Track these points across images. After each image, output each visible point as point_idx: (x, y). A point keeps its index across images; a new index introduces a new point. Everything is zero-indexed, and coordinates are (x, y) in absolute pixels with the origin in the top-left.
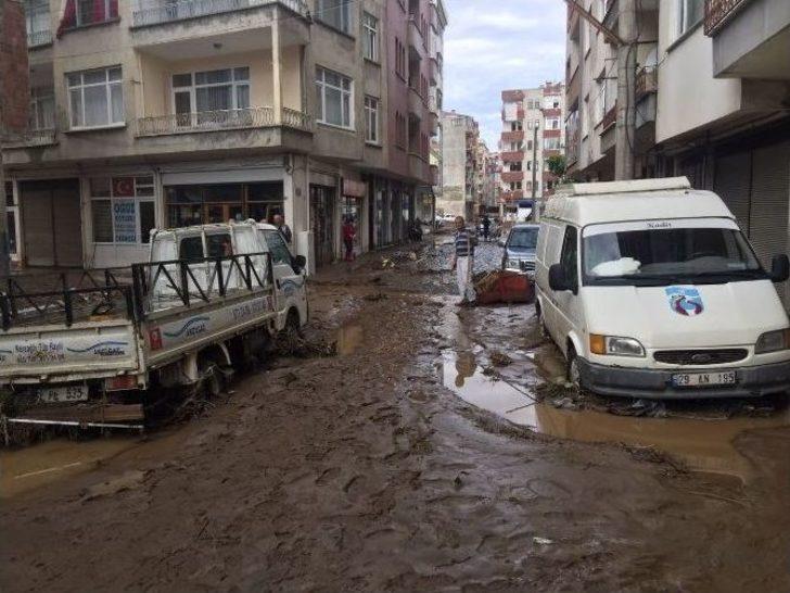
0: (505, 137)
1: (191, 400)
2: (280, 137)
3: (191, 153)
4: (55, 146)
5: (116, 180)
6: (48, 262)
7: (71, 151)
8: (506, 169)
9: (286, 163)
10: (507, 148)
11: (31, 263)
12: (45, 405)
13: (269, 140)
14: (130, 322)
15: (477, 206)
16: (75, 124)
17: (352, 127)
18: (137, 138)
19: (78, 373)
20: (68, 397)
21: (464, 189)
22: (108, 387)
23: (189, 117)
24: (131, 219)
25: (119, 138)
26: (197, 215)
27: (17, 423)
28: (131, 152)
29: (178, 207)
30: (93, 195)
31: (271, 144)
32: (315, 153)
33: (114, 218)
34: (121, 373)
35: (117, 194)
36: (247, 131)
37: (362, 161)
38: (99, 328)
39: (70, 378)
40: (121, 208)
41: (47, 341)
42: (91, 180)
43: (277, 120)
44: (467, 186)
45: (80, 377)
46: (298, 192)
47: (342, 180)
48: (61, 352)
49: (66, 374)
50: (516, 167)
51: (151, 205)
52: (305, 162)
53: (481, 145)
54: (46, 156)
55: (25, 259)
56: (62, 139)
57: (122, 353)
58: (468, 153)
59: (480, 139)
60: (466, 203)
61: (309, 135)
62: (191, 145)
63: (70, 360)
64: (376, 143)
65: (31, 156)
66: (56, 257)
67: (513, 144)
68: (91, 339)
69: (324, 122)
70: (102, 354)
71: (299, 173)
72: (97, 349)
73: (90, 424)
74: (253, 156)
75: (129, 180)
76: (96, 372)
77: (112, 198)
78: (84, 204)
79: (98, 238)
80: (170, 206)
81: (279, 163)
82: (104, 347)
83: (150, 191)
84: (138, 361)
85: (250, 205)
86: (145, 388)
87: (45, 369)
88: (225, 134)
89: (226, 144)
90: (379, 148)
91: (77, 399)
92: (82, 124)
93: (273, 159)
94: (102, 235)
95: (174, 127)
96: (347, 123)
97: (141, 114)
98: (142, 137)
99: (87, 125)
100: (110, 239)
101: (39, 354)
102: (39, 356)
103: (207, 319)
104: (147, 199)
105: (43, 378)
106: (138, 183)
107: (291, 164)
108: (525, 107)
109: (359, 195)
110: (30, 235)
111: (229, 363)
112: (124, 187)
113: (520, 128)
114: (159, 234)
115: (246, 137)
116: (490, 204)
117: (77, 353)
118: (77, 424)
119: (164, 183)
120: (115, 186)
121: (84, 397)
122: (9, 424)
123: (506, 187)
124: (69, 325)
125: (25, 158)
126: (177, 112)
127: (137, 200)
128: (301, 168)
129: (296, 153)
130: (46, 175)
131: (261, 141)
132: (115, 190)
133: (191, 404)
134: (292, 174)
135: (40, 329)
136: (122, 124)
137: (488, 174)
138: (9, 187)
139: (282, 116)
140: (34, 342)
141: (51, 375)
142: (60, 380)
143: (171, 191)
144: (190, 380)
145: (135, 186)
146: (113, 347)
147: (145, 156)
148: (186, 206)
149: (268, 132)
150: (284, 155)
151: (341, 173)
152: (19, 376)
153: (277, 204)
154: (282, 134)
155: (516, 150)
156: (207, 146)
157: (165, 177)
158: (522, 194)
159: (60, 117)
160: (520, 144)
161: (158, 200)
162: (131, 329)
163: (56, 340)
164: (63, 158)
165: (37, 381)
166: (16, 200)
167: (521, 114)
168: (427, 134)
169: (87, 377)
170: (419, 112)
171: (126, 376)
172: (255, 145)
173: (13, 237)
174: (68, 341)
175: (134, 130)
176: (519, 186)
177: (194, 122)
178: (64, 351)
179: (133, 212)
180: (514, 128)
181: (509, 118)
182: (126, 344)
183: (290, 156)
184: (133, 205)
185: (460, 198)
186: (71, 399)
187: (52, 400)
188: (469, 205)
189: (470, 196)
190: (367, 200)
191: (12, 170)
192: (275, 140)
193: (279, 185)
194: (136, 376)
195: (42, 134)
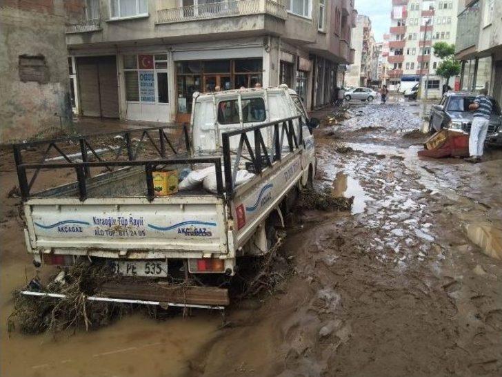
0: (393, 30)
1: (263, 273)
2: (263, 22)
3: (195, 35)
4: (100, 31)
5: (141, 57)
6: (97, 114)
7: (111, 36)
8: (392, 54)
9: (265, 43)
10: (394, 39)
11: (85, 114)
12: (123, 279)
13: (255, 25)
14: (220, 201)
15: (366, 80)
16: (113, 16)
17: (310, 17)
18: (157, 25)
19: (159, 251)
20: (147, 273)
21: (360, 68)
22: (192, 269)
23: (192, 8)
24: (152, 85)
25: (144, 25)
26: (197, 83)
27: (96, 302)
28: (152, 35)
29: (184, 78)
30: (125, 68)
31: (257, 28)
32: (285, 36)
33: (139, 84)
34: (208, 256)
35: (141, 67)
36: (237, 18)
37: (315, 43)
38: (184, 205)
39: (151, 256)
40: (145, 77)
41: (126, 214)
42: (124, 56)
43: (262, 9)
44: (362, 66)
45: (161, 256)
46: (273, 66)
47: (298, 57)
48: (141, 228)
49: (147, 251)
50: (399, 52)
51: (165, 75)
52: (277, 43)
53: (372, 37)
54: (94, 39)
55: (81, 111)
56: (104, 26)
57: (210, 234)
58: (365, 43)
59: (371, 33)
60: (361, 77)
61: (283, 21)
62: (195, 30)
63: (152, 238)
64: (322, 30)
65: (83, 39)
66: (101, 111)
67: (398, 36)
68: (175, 216)
69: (291, 12)
70: (187, 233)
71: (274, 52)
72: (181, 227)
73: (171, 304)
74: (241, 38)
75: (150, 58)
76: (178, 251)
77: (138, 70)
78: (119, 74)
79: (129, 98)
80: (178, 76)
81: (260, 43)
82: (189, 226)
83: (164, 65)
84: (227, 244)
85: (236, 76)
86: (232, 274)
87: (125, 244)
88: (220, 21)
89: (222, 28)
90: (324, 34)
91: (156, 275)
92: (118, 15)
93: (255, 41)
94: (132, 96)
95: (181, 17)
96: (307, 14)
97: (159, 8)
98: (161, 25)
99: (121, 16)
100: (137, 99)
101: (117, 229)
102: (118, 230)
103: (271, 186)
104: (162, 71)
105: (123, 253)
106: (156, 59)
107: (269, 45)
108: (408, 9)
109: (307, 69)
110: (84, 95)
111: (283, 226)
112: (147, 62)
113: (403, 25)
114: (201, 97)
115: (237, 23)
116: (374, 79)
117: (160, 231)
118: (157, 303)
119: (175, 59)
120: (140, 61)
121: (164, 274)
122: (88, 302)
123: (391, 67)
124: (151, 200)
125: (78, 41)
126: (184, 5)
127: (155, 72)
128: (275, 47)
129: (274, 36)
130: (93, 53)
131: (248, 26)
132: (140, 63)
133: (263, 277)
134: (269, 52)
135: (119, 201)
136: (146, 15)
137: (374, 58)
138: (70, 60)
139: (265, 6)
140: (113, 215)
141: (130, 251)
142: (140, 256)
143: (179, 65)
144: (262, 252)
145: (155, 61)
146: (199, 227)
147: (162, 39)
148: (189, 76)
149: (254, 19)
150: (264, 37)
151: (298, 53)
152: (97, 249)
153: (255, 75)
154: (265, 19)
155: (400, 40)
156: (207, 30)
157: (175, 54)
158: (402, 72)
159: (102, 11)
160: (403, 35)
161: (170, 72)
162: (220, 208)
163: (137, 215)
164: (105, 41)
165: (115, 256)
166: (74, 71)
167: (405, 14)
168: (351, 26)
169: (169, 256)
170: (348, 9)
171: (212, 260)
172: (243, 30)
173: (73, 97)
174: (150, 216)
175: (155, 19)
176: (400, 65)
177: (196, 12)
178: (145, 227)
179: (153, 80)
180: (399, 24)
181: (395, 17)
182: (214, 224)
183: (269, 38)
184: (153, 75)
185: (357, 74)
186: (150, 275)
187: (130, 273)
188: (362, 79)
189: (363, 73)
190: (311, 73)
191: (71, 49)
192: (260, 24)
193: (259, 61)
194: (223, 261)
195: (91, 23)
